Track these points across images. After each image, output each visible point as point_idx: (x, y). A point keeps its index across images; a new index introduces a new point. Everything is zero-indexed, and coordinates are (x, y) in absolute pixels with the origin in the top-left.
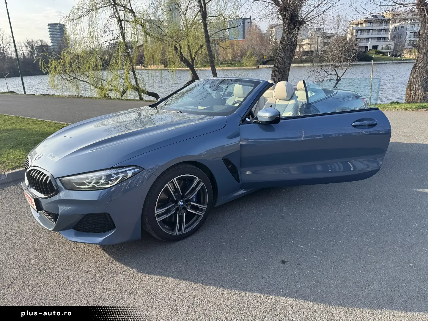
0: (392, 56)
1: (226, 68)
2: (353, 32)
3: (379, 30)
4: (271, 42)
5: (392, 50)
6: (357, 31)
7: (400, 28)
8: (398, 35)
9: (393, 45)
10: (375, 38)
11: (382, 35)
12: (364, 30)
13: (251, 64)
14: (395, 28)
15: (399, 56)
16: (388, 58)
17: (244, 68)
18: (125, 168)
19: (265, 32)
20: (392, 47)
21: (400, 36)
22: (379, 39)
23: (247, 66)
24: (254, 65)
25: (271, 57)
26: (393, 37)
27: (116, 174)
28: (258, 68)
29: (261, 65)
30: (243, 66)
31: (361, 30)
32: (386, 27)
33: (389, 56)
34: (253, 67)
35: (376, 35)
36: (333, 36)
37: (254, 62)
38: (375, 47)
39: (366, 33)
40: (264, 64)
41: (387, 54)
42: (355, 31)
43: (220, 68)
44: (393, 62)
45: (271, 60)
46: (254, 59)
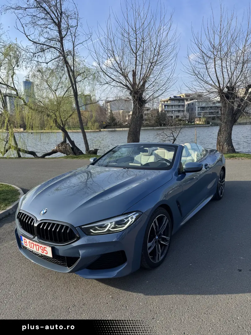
0: (189, 122)
1: (75, 131)
2: (162, 107)
3: (179, 106)
4: (108, 113)
5: (188, 119)
6: (165, 106)
7: (191, 104)
8: (191, 108)
9: (188, 115)
10: (176, 111)
11: (181, 109)
12: (169, 105)
13: (95, 128)
14: (189, 104)
15: (193, 122)
16: (187, 124)
17: (90, 131)
18: (130, 214)
19: (102, 105)
20: (188, 117)
21: (192, 109)
22: (179, 111)
23: (92, 129)
24: (97, 129)
25: (109, 123)
26: (188, 110)
27: (126, 219)
28: (100, 131)
29: (102, 129)
30: (89, 129)
31: (167, 105)
32: (183, 104)
33: (187, 122)
34: (97, 130)
35: (177, 109)
36: (150, 109)
37: (98, 127)
38: (178, 117)
39: (170, 107)
40: (104, 128)
41: (185, 121)
42: (163, 106)
43: (71, 131)
44: (190, 126)
45: (109, 126)
46: (97, 125)
